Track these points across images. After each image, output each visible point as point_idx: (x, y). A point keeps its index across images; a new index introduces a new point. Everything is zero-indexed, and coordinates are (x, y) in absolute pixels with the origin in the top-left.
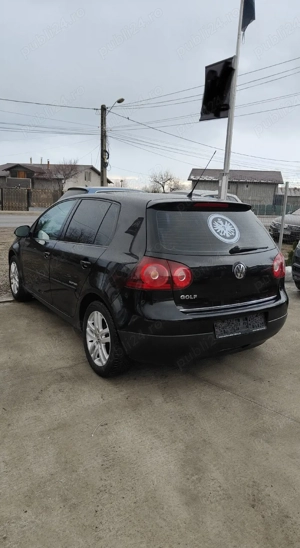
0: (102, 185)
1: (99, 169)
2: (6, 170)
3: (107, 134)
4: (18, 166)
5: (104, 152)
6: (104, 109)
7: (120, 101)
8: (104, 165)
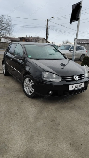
0: (46, 43)
1: (45, 38)
2: (19, 39)
3: (48, 28)
4: (23, 38)
5: (47, 33)
6: (48, 20)
7: (53, 18)
8: (47, 37)
